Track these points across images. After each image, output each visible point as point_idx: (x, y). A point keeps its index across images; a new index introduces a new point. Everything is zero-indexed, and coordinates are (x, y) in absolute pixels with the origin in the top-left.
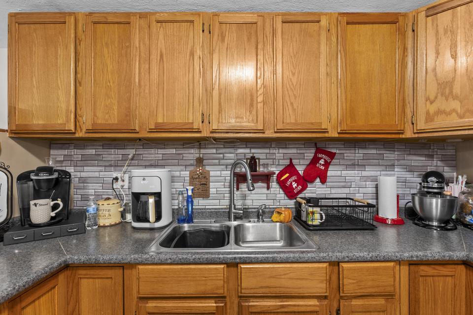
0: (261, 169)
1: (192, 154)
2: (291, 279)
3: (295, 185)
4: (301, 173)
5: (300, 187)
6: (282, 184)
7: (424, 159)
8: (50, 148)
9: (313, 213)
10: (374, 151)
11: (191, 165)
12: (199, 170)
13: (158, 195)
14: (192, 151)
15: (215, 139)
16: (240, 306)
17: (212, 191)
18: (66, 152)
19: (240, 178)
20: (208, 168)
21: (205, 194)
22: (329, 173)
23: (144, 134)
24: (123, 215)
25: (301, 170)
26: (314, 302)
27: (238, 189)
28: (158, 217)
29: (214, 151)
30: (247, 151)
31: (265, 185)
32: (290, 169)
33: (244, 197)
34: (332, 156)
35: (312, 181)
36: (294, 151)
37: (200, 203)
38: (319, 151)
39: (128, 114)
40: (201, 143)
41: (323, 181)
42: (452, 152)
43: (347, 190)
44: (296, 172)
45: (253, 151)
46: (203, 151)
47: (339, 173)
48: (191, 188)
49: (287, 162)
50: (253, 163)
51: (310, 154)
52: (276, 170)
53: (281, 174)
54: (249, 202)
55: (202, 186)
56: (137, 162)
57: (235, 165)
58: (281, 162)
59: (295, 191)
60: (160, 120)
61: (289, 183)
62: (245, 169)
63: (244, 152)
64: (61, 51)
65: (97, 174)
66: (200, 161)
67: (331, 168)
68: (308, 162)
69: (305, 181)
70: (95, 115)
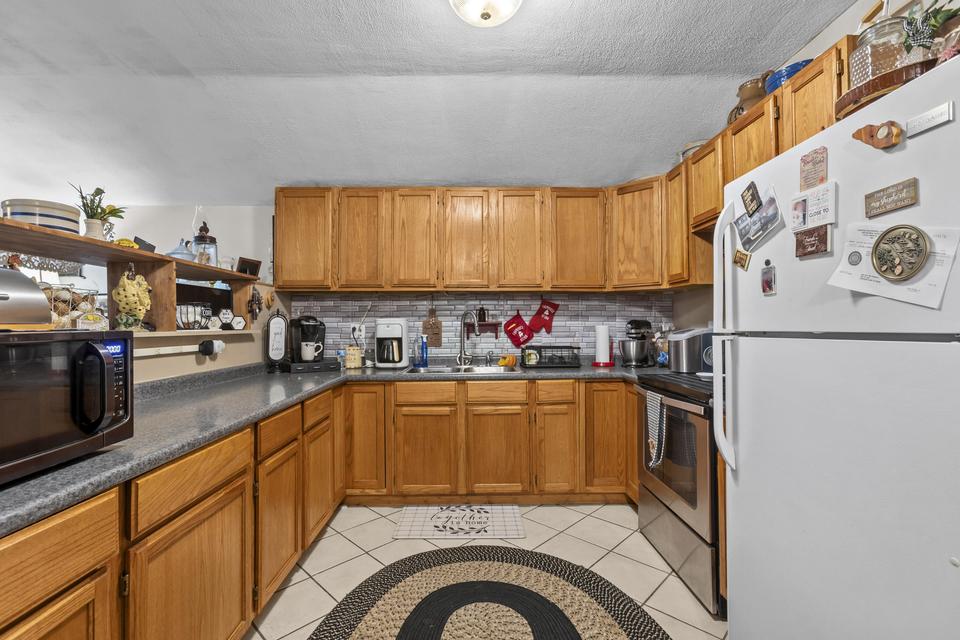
0: (489, 320)
1: (424, 305)
2: (503, 391)
3: (521, 334)
4: (527, 323)
5: (526, 337)
6: (509, 333)
7: (642, 310)
8: (292, 300)
9: (530, 354)
10: (596, 303)
11: (425, 316)
12: (432, 320)
13: (399, 340)
14: (425, 303)
15: (447, 292)
16: (467, 411)
17: (444, 340)
18: (306, 304)
19: (469, 328)
20: (440, 319)
21: (437, 343)
22: (554, 324)
23: (388, 289)
24: (364, 360)
25: (527, 320)
26: (519, 407)
27: (468, 338)
28: (401, 359)
29: (446, 302)
30: (477, 302)
31: (494, 334)
32: (517, 319)
33: (474, 346)
34: (556, 307)
35: (538, 331)
36: (521, 303)
37: (433, 352)
38: (544, 302)
39: (376, 272)
40: (433, 296)
41: (549, 331)
42: (669, 303)
43: (570, 340)
44: (523, 323)
45: (482, 302)
46: (436, 303)
47: (563, 324)
48: (425, 336)
49: (515, 313)
50: (482, 313)
51: (536, 306)
52: (503, 321)
53: (508, 324)
54: (478, 351)
55: (434, 335)
56: (374, 313)
57: (465, 316)
58: (509, 313)
59: (521, 340)
60: (402, 277)
61: (515, 332)
62: (475, 320)
63: (475, 304)
64: (320, 219)
65: (335, 325)
66: (432, 312)
67: (555, 318)
68: (534, 313)
69: (531, 331)
70: (348, 273)
